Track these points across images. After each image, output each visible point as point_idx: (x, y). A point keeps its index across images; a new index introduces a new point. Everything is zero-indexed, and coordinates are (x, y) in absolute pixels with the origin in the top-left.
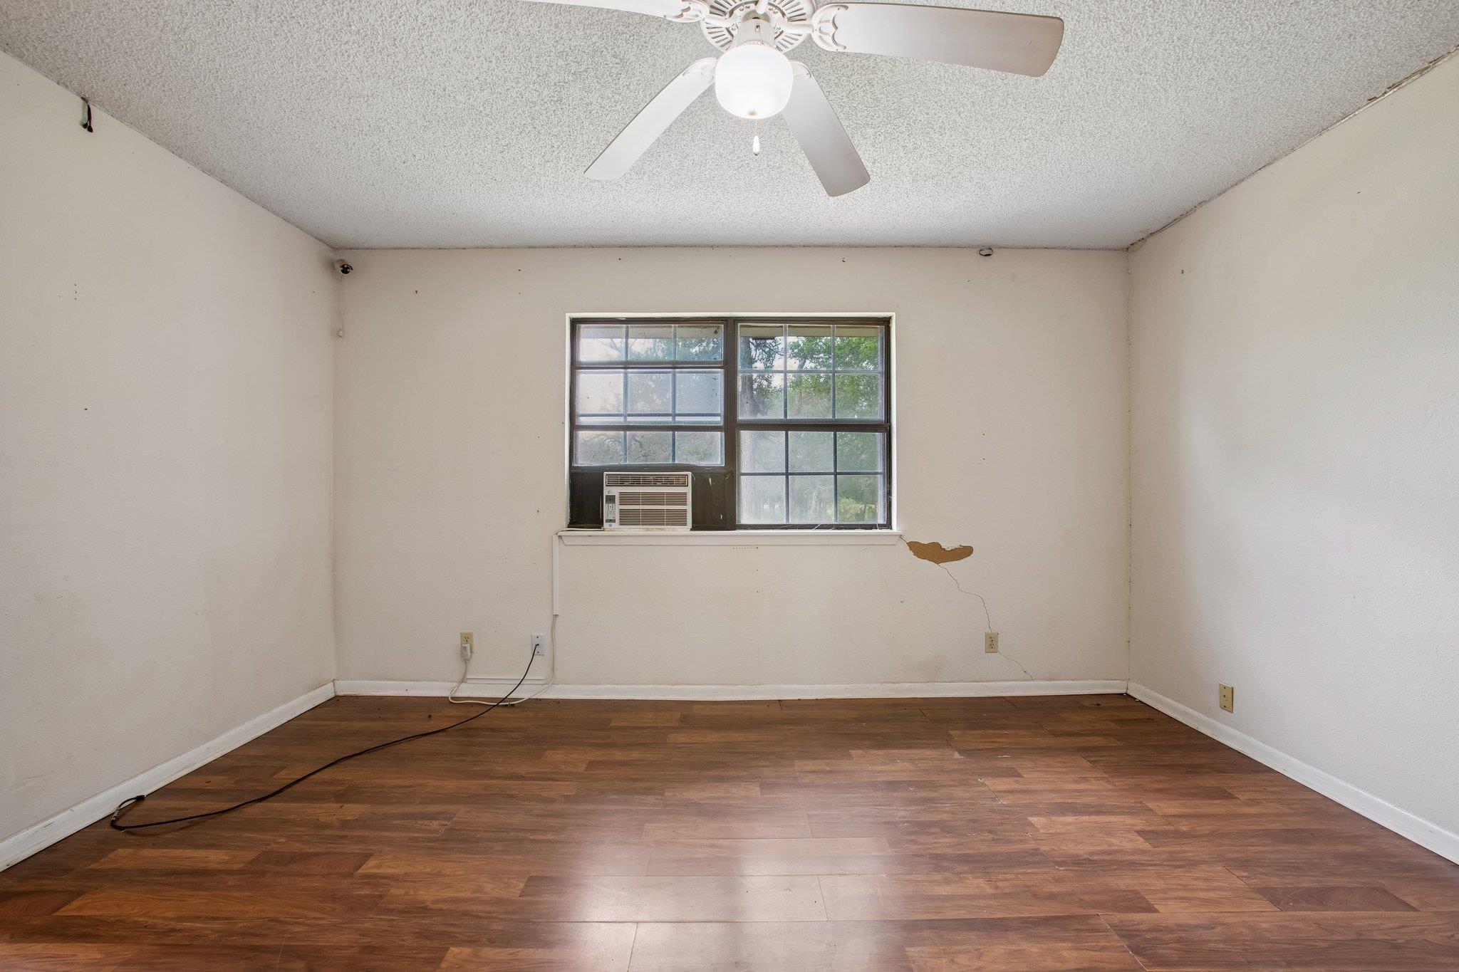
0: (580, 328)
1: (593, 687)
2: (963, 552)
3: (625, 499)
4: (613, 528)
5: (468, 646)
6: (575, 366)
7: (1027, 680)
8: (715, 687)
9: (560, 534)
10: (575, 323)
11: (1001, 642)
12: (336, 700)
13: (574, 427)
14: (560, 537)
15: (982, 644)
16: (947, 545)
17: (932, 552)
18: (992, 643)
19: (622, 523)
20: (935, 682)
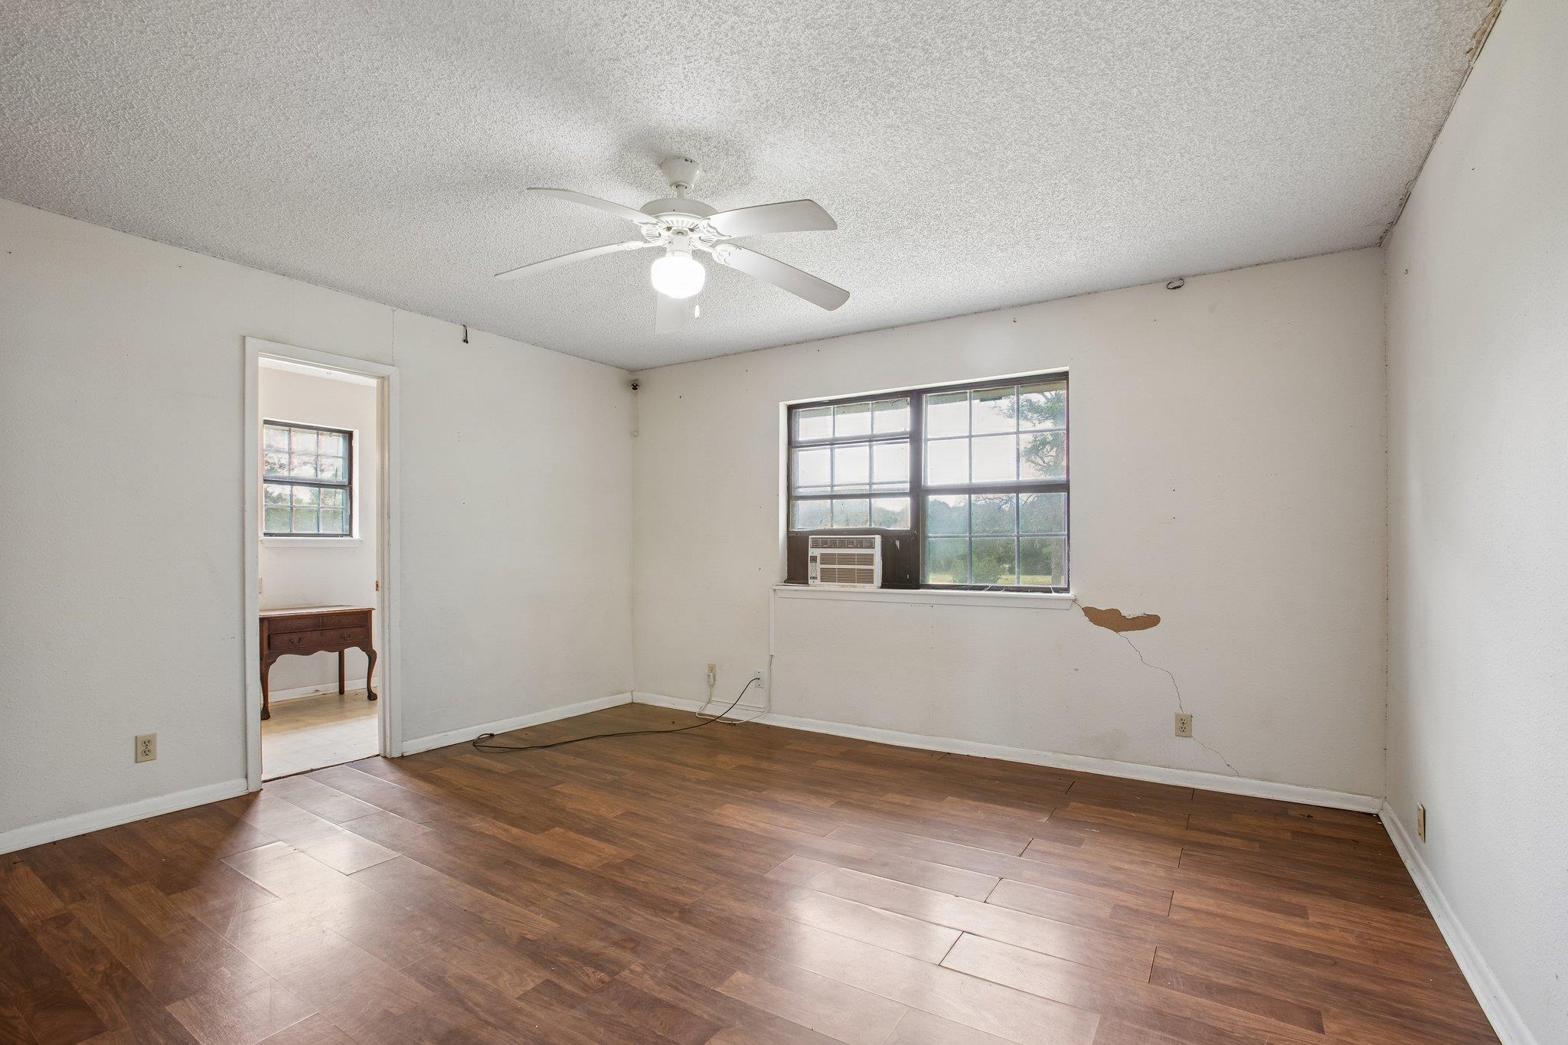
0: (795, 412)
1: (799, 719)
2: (1149, 621)
3: (826, 559)
4: (816, 584)
5: (711, 675)
6: (792, 444)
7: (1232, 776)
8: (894, 732)
9: (774, 587)
10: (791, 409)
11: (1196, 726)
12: (632, 704)
13: (791, 498)
14: (775, 590)
15: (1172, 726)
16: (1129, 612)
17: (1111, 620)
18: (1184, 726)
19: (822, 580)
20: (1114, 760)
